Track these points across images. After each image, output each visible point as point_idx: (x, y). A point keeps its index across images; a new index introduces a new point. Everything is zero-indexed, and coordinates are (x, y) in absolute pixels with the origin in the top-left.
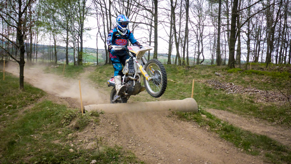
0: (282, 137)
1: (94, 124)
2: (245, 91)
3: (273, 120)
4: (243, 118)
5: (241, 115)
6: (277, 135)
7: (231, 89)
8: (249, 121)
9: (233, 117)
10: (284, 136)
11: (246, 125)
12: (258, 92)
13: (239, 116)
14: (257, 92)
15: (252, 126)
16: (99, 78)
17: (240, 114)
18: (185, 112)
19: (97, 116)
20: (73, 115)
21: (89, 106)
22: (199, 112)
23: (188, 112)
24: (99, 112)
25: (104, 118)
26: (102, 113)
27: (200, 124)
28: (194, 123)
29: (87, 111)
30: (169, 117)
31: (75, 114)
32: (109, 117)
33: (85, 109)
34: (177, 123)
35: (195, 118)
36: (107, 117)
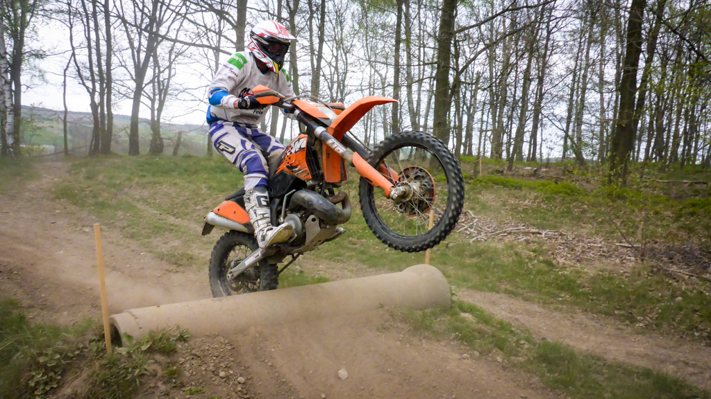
0: (691, 370)
1: (163, 388)
2: (505, 232)
3: (630, 315)
4: (555, 314)
5: (547, 306)
6: (674, 363)
7: (470, 228)
8: (574, 322)
9: (528, 313)
10: (693, 366)
11: (573, 333)
12: (541, 234)
13: (544, 308)
14: (538, 235)
15: (589, 338)
17: (544, 303)
18: (421, 310)
19: (168, 353)
20: (73, 352)
21: (131, 313)
22: (453, 305)
23: (425, 308)
24: (174, 336)
25: (193, 358)
26: (182, 337)
27: (477, 346)
28: (456, 342)
29: (129, 337)
30: (383, 330)
31: (78, 349)
32: (210, 352)
33: (119, 327)
34: (413, 347)
35: (453, 326)
36: (204, 351)
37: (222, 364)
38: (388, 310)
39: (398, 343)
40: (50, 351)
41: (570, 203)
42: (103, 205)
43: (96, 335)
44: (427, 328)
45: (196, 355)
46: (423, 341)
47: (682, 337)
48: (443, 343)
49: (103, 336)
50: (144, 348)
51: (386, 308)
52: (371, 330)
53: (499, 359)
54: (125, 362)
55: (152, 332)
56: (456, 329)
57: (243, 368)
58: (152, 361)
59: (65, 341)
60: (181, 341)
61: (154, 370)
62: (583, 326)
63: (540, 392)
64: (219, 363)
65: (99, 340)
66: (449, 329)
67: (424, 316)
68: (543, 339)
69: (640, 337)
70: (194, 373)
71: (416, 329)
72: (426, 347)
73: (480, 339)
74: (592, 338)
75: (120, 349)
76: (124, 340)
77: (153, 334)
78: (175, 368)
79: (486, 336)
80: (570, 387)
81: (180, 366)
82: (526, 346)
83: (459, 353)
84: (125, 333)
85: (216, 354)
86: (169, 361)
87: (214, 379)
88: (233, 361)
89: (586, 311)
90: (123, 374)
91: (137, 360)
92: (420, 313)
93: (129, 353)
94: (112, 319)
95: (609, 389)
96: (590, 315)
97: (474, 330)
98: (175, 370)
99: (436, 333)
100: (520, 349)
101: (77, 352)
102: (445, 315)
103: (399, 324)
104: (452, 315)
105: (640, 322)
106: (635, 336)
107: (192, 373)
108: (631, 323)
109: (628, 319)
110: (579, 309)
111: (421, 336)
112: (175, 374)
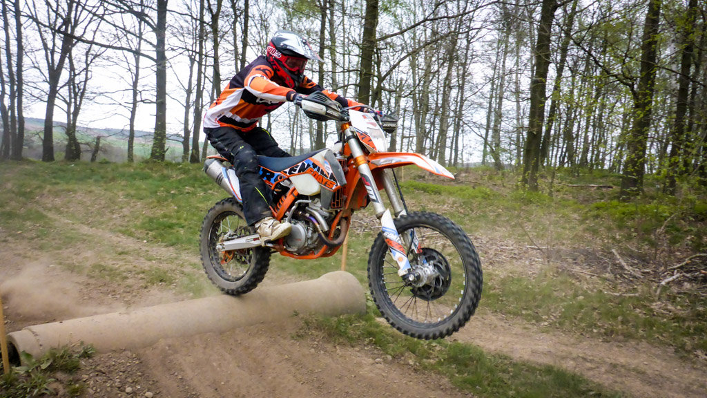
0: (589, 365)
3: (536, 314)
6: (574, 359)
11: (483, 334)
15: (498, 338)
18: (336, 316)
19: (70, 371)
21: (30, 330)
22: (368, 310)
23: (341, 314)
24: (78, 353)
25: (97, 375)
26: (86, 353)
27: (390, 351)
28: (370, 347)
29: (28, 356)
30: (298, 338)
32: (116, 368)
33: (17, 345)
34: (327, 354)
35: (368, 331)
36: (109, 367)
37: (129, 380)
38: (302, 318)
39: (313, 350)
41: (486, 207)
44: (341, 335)
45: (101, 371)
46: (338, 348)
47: (582, 334)
48: (357, 349)
50: (44, 366)
51: (301, 316)
52: (285, 338)
53: (411, 362)
54: (23, 382)
55: (53, 349)
56: (370, 334)
57: (151, 383)
58: (53, 379)
60: (85, 357)
61: (55, 389)
62: (493, 326)
63: (449, 393)
64: (126, 378)
66: (363, 334)
67: (339, 322)
68: (455, 340)
69: (544, 335)
71: (330, 335)
72: (340, 353)
73: (393, 343)
74: (501, 338)
75: (18, 368)
76: (22, 358)
77: (54, 351)
78: (77, 385)
79: (399, 340)
80: (477, 387)
81: (83, 383)
82: (438, 348)
83: (372, 358)
84: (24, 351)
85: (122, 369)
86: (71, 379)
87: (120, 395)
88: (140, 376)
89: (496, 311)
90: (20, 394)
91: (36, 379)
92: (336, 319)
93: (27, 372)
94: (10, 337)
95: (513, 387)
97: (388, 335)
98: (78, 388)
99: (350, 339)
100: (431, 351)
102: (361, 321)
103: (313, 332)
104: (366, 321)
105: (545, 321)
106: (540, 335)
107: (96, 390)
108: (537, 321)
109: (534, 319)
110: (490, 310)
111: (335, 343)
112: (77, 392)
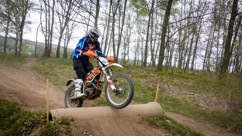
2: (182, 93)
4: (199, 123)
7: (170, 91)
8: (205, 126)
9: (189, 122)
11: (205, 130)
13: (195, 121)
14: (194, 95)
15: (210, 132)
16: (44, 71)
17: (195, 119)
18: (152, 117)
19: (67, 125)
20: (36, 121)
21: (56, 110)
22: (164, 117)
23: (154, 117)
24: (70, 119)
25: (75, 127)
26: (72, 119)
27: (172, 132)
28: (164, 130)
29: (55, 118)
30: (140, 123)
31: (38, 120)
32: (81, 126)
33: (52, 114)
34: (149, 130)
35: (164, 124)
36: (79, 125)
38: (141, 117)
39: (144, 128)
40: (28, 121)
41: (205, 85)
42: (47, 74)
43: (44, 116)
44: (155, 124)
45: (76, 126)
46: (153, 128)
48: (160, 130)
49: (46, 117)
50: (60, 122)
51: (141, 116)
52: (135, 123)
54: (53, 126)
55: (62, 117)
56: (164, 125)
57: (92, 132)
58: (62, 127)
59: (34, 118)
60: (72, 121)
61: (62, 130)
62: (209, 128)
64: (84, 129)
65: (45, 118)
66: (162, 125)
67: (154, 120)
68: (195, 131)
69: (229, 134)
70: (76, 132)
71: (150, 124)
72: (154, 130)
73: (173, 129)
74: (212, 133)
75: (52, 122)
76: (53, 119)
77: (63, 118)
78: (69, 130)
79: (175, 128)
81: (71, 129)
82: (189, 133)
83: (165, 134)
84: (54, 116)
85: (83, 126)
86: (67, 127)
87: (82, 135)
88: (88, 129)
89: (210, 123)
90: (52, 130)
91: (57, 126)
92: (152, 118)
93: (54, 123)
94: (50, 111)
96: (211, 124)
97: (171, 126)
98: (69, 131)
99: (157, 126)
100: (186, 134)
101: (37, 122)
102: (161, 120)
103: (145, 122)
104: (163, 120)
105: (229, 128)
106: (227, 133)
107: (75, 132)
108: (226, 128)
109: (224, 127)
110: (207, 122)
111: (152, 126)
112: (69, 132)
